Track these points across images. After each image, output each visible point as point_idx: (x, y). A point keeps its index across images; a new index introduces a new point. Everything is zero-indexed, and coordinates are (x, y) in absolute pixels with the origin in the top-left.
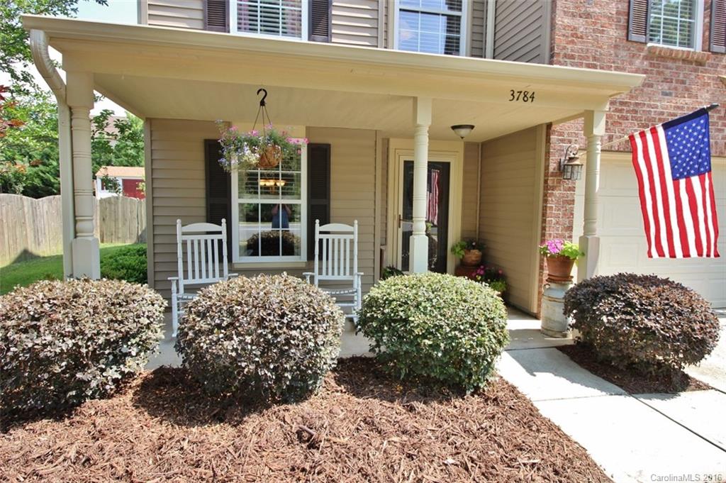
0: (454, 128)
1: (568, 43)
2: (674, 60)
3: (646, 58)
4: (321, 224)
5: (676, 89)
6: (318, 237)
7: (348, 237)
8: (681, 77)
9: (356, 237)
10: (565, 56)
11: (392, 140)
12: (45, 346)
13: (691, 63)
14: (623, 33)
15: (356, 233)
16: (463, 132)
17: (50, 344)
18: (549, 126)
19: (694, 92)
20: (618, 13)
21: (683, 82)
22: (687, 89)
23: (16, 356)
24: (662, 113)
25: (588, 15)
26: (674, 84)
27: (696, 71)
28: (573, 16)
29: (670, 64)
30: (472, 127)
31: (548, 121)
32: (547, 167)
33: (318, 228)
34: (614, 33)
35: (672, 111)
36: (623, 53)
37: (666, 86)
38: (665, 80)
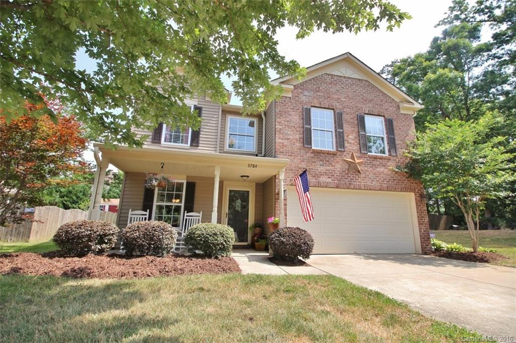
0: (242, 176)
1: (281, 148)
2: (324, 153)
3: (312, 153)
4: (187, 213)
5: (325, 163)
6: (185, 217)
7: (197, 218)
8: (327, 160)
9: (200, 218)
10: (280, 152)
11: (225, 182)
12: (82, 232)
13: (331, 154)
14: (302, 145)
15: (201, 216)
16: (245, 178)
17: (84, 232)
18: (275, 176)
19: (333, 165)
20: (300, 138)
21: (328, 161)
22: (330, 164)
23: (73, 235)
24: (321, 172)
25: (288, 139)
26: (325, 162)
27: (333, 157)
28: (282, 139)
29: (322, 155)
30: (248, 177)
31: (275, 174)
32: (275, 191)
33: (186, 214)
34: (298, 145)
35: (325, 171)
36: (302, 151)
37: (321, 163)
38: (321, 160)
